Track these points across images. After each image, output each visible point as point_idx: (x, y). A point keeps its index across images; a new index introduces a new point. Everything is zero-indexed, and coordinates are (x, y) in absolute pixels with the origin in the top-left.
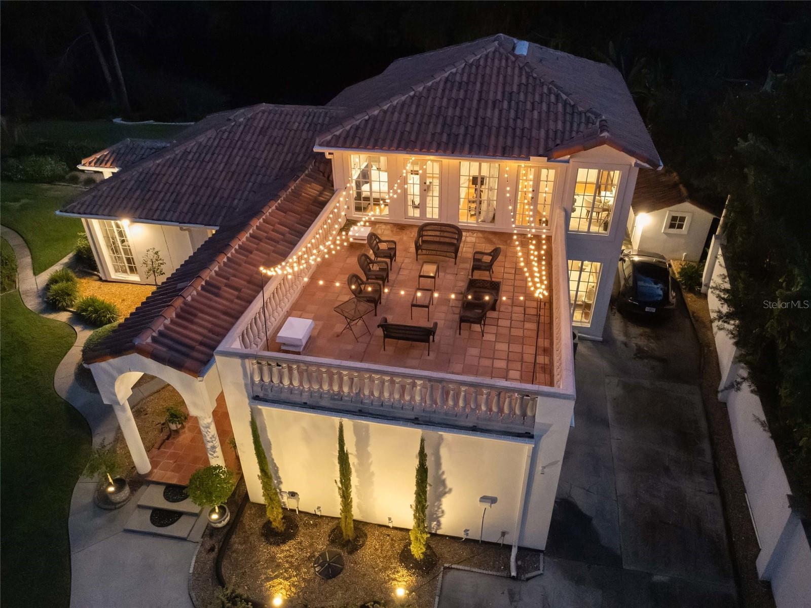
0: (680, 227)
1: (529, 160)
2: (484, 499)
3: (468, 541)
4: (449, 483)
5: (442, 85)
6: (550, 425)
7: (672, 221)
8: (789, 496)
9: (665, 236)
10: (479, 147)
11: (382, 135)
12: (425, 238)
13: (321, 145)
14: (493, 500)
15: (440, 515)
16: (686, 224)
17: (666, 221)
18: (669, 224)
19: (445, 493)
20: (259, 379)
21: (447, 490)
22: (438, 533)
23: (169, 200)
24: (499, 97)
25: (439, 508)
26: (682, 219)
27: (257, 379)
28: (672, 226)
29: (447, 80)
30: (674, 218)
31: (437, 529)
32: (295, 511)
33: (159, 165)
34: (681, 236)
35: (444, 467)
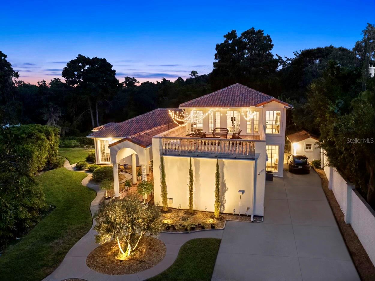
0: (310, 148)
1: (249, 107)
2: (240, 191)
3: (235, 215)
4: (227, 186)
5: (220, 93)
6: (260, 154)
7: (307, 146)
8: (346, 183)
9: (305, 152)
10: (233, 105)
11: (201, 104)
12: (216, 133)
13: (181, 107)
14: (243, 192)
15: (224, 202)
16: (312, 147)
17: (304, 146)
18: (306, 148)
19: (226, 190)
20: (165, 147)
21: (226, 189)
22: (224, 212)
23: (126, 132)
24: (239, 94)
25: (224, 199)
26: (310, 145)
27: (164, 147)
28: (307, 148)
29: (221, 92)
30: (307, 145)
31: (223, 210)
32: (171, 208)
33: (123, 124)
34: (311, 152)
35: (225, 178)
